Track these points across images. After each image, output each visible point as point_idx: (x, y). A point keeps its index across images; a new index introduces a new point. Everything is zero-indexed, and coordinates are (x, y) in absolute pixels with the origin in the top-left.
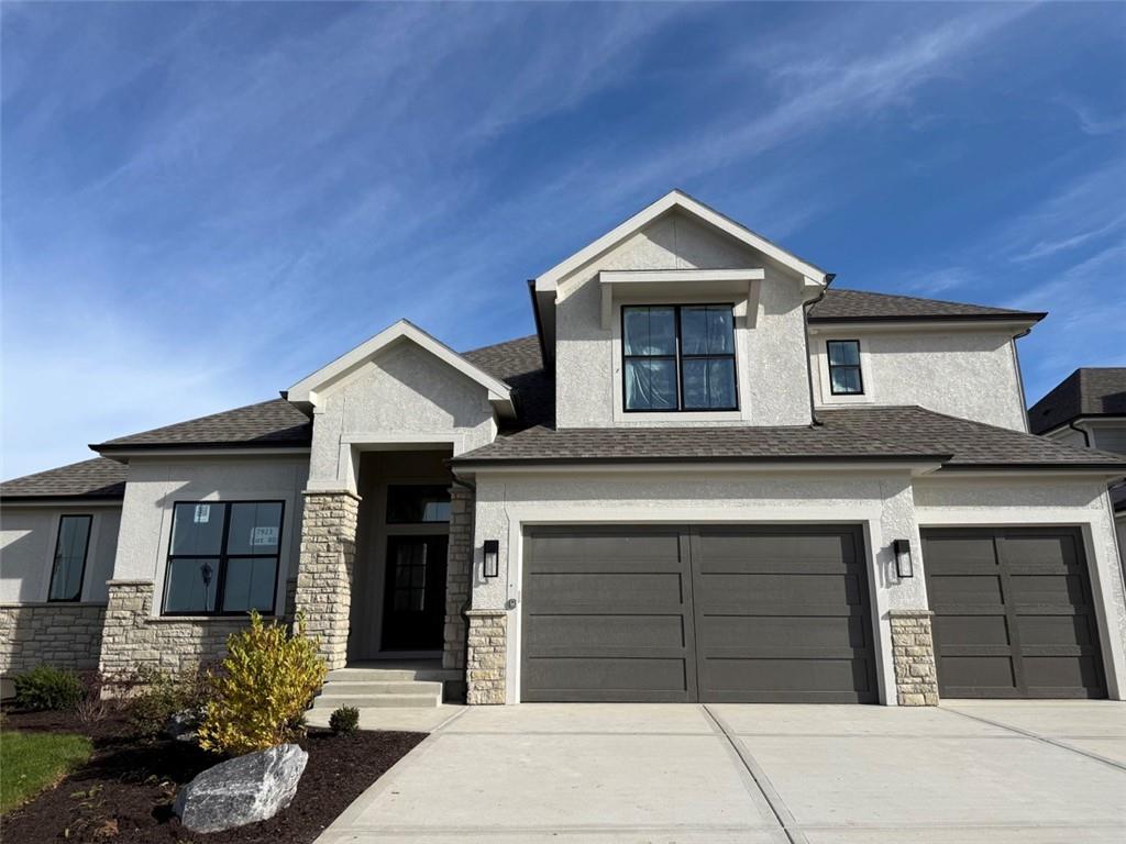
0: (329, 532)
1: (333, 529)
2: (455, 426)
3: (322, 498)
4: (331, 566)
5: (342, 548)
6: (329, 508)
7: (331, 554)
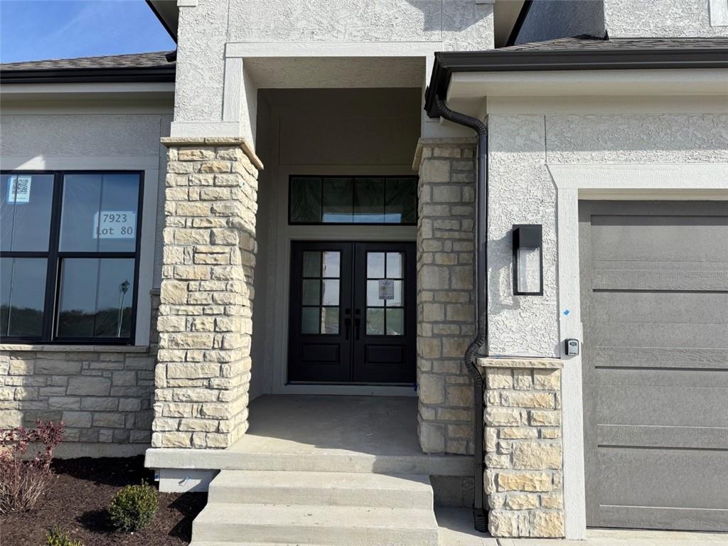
0: (212, 210)
1: (218, 206)
2: (426, 29)
3: (197, 152)
4: (218, 270)
5: (235, 238)
6: (211, 170)
7: (217, 249)
